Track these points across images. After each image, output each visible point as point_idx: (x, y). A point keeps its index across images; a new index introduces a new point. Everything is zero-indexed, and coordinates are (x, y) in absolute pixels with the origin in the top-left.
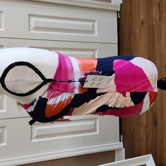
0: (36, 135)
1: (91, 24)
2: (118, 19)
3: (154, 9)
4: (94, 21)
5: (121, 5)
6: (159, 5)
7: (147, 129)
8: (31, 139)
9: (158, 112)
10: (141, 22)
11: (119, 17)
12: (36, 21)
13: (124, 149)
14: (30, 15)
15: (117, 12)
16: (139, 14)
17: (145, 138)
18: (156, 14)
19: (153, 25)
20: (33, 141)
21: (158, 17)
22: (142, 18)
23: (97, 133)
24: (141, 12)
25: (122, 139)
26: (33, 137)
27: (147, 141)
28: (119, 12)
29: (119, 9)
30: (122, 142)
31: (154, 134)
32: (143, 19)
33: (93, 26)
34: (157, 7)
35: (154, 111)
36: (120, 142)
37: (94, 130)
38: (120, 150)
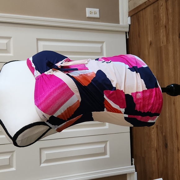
0: (45, 159)
1: (99, 45)
2: (127, 40)
3: (162, 31)
4: (102, 42)
5: (130, 25)
6: (166, 27)
7: (158, 152)
8: (41, 164)
10: (150, 43)
11: (128, 38)
12: (44, 46)
13: (136, 172)
14: (38, 40)
15: (126, 32)
16: (147, 35)
17: (156, 161)
18: (163, 36)
19: (161, 47)
20: (42, 165)
21: (165, 38)
22: (150, 39)
23: (108, 156)
24: (149, 33)
25: (133, 162)
26: (43, 161)
27: (158, 164)
28: (128, 32)
29: (127, 30)
30: (134, 166)
31: (165, 157)
32: (151, 41)
33: (102, 48)
34: (164, 29)
35: (164, 134)
36: (132, 165)
37: (104, 153)
38: (131, 174)
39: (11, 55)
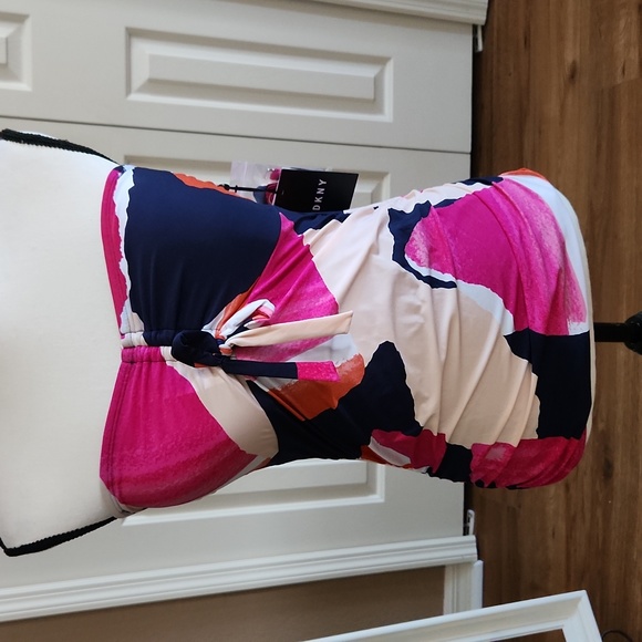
1: (369, 72)
2: (477, 57)
3: (622, 24)
4: (381, 61)
9: (619, 429)
10: (567, 72)
11: (480, 48)
12: (154, 59)
13: (480, 562)
14: (132, 33)
15: (475, 28)
16: (561, 38)
17: (562, 527)
19: (613, 90)
22: (569, 57)
23: (377, 498)
24: (570, 31)
25: (471, 525)
27: (569, 537)
28: (483, 28)
29: (481, 18)
30: (472, 538)
31: (599, 513)
32: (574, 62)
33: (378, 82)
36: (464, 534)
37: (366, 487)
38: (461, 566)
39: (23, 86)
